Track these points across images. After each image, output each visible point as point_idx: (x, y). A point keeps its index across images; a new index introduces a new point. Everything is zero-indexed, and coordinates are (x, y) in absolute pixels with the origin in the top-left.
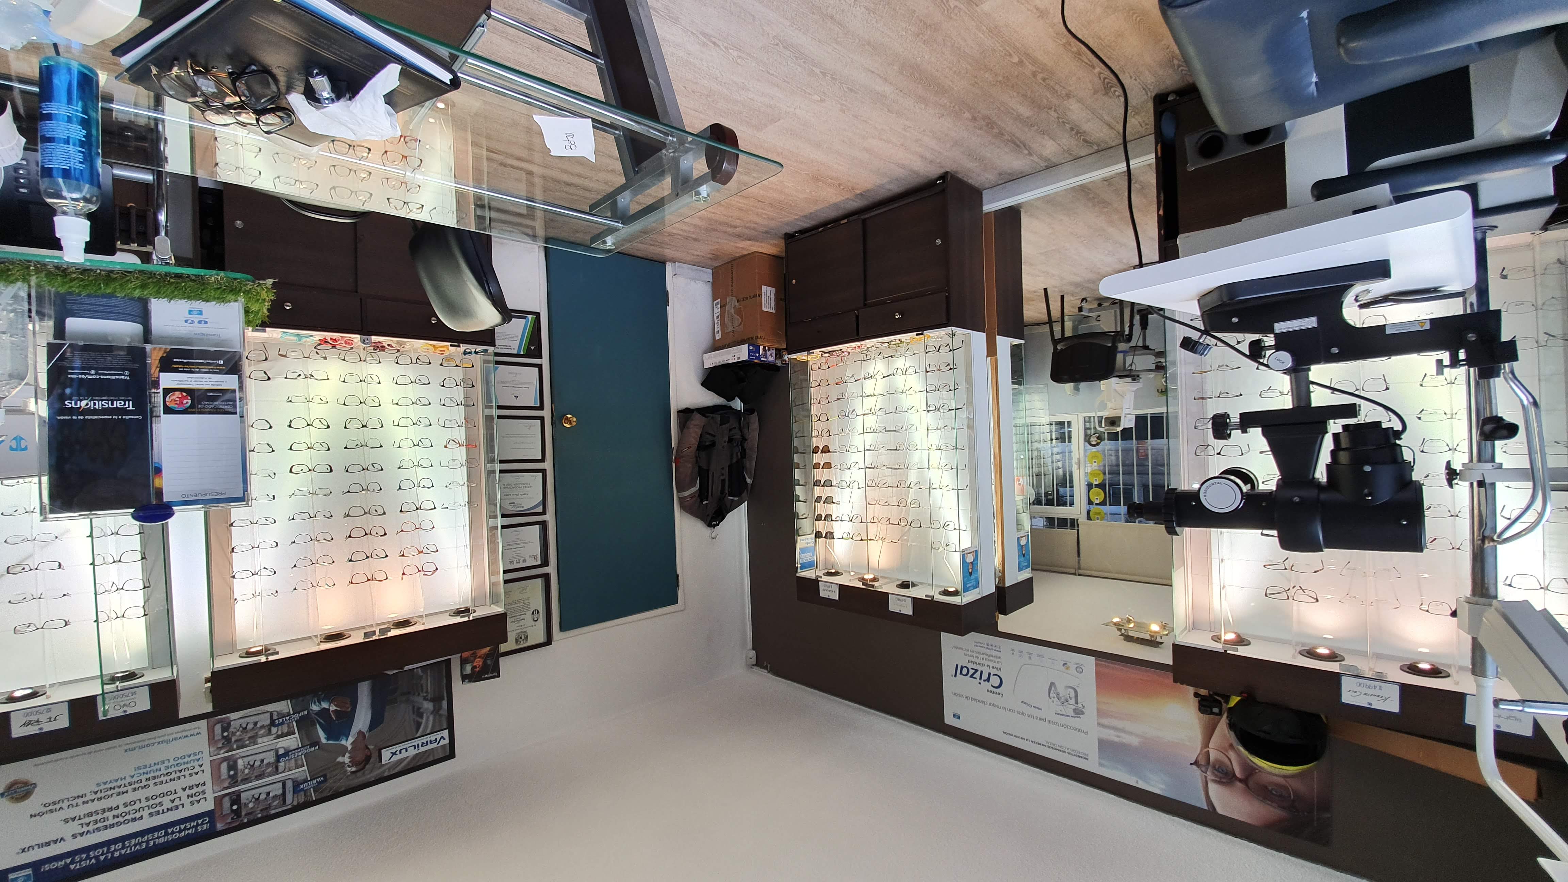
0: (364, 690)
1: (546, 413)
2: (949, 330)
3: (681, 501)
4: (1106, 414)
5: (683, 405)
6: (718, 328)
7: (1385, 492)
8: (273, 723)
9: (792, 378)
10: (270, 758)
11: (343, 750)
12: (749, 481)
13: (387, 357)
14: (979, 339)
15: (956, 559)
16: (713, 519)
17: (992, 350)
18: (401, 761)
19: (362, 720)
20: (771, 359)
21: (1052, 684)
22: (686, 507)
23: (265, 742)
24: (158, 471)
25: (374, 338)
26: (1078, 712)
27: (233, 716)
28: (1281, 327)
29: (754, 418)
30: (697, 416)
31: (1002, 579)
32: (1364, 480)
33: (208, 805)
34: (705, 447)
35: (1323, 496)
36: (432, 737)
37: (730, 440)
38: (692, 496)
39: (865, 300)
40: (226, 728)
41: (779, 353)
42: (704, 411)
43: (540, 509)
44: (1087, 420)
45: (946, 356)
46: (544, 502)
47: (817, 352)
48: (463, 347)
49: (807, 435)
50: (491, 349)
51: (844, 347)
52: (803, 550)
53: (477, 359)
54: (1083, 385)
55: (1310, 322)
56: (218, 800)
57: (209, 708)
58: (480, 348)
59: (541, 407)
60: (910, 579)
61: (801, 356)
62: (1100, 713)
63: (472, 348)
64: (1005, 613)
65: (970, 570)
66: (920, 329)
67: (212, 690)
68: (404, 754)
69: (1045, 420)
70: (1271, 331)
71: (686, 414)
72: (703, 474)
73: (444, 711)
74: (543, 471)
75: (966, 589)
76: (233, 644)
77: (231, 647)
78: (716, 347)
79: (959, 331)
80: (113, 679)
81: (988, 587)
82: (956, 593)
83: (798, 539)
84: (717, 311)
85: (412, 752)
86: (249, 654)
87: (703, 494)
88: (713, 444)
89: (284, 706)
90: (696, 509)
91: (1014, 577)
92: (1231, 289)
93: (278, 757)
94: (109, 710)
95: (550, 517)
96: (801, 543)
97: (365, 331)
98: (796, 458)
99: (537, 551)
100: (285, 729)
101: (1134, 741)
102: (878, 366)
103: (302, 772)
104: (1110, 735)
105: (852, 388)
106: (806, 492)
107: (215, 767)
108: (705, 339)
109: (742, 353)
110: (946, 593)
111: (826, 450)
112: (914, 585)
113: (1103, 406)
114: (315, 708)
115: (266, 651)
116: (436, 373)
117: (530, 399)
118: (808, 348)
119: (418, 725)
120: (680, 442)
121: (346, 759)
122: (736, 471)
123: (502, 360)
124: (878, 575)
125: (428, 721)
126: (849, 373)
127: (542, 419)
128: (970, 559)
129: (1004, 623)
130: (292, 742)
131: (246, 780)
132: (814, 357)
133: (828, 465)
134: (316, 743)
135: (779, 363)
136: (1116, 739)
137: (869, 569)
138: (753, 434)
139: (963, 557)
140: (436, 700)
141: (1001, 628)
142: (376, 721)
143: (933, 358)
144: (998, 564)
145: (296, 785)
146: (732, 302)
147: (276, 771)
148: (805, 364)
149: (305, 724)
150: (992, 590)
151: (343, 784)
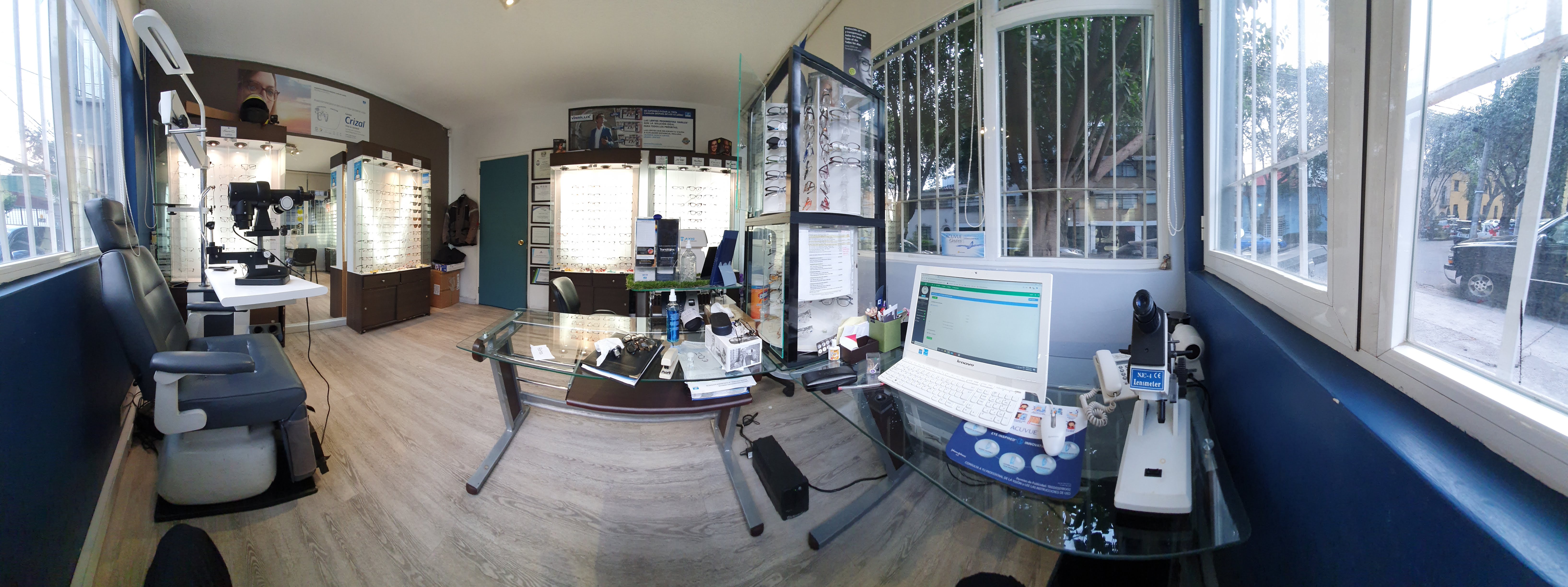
0: (597, 146)
1: (530, 245)
2: (363, 274)
3: (477, 207)
4: (297, 236)
5: (474, 247)
6: (458, 278)
7: (240, 204)
8: (624, 140)
9: (429, 257)
10: (626, 128)
11: (605, 124)
12: (447, 214)
13: (585, 266)
14: (350, 269)
15: (363, 176)
16: (463, 198)
17: (345, 264)
18: (587, 113)
19: (598, 133)
20: (437, 265)
21: (326, 121)
22: (475, 204)
23: (627, 134)
24: (656, 230)
25: (589, 272)
26: (317, 109)
27: (635, 147)
28: (266, 266)
29: (444, 240)
30: (469, 242)
31: (343, 167)
32: (245, 209)
33: (644, 118)
34: (466, 229)
35: (256, 203)
36: (576, 120)
37: (455, 231)
38: (472, 209)
39: (396, 289)
40: (637, 143)
41: (433, 267)
42: (466, 244)
43: (534, 207)
44: (303, 233)
45: (364, 263)
46: (532, 210)
47: (418, 267)
48: (560, 270)
49: (423, 233)
50: (551, 270)
51: (406, 269)
52: (427, 182)
53: (555, 266)
54: (303, 247)
55: (258, 267)
56: (641, 119)
57: (642, 151)
58: (555, 270)
59: (532, 248)
60: (382, 168)
61: (424, 266)
62: (309, 110)
63: (557, 270)
64: (343, 152)
65: (358, 171)
66: (375, 275)
67: (640, 157)
68: (586, 116)
69: (318, 234)
70: (269, 265)
71: (473, 244)
72: (467, 218)
73: (572, 130)
74: (532, 222)
75: (360, 162)
76: (634, 171)
77: (634, 170)
78: (459, 271)
79: (358, 273)
80: (663, 168)
81: (351, 163)
82: (364, 160)
83: (429, 187)
84: (458, 285)
85: (583, 116)
86: (630, 167)
87: (468, 209)
88: (462, 230)
89: (621, 146)
90: (472, 203)
91: (338, 169)
92: (282, 283)
93: (623, 128)
94: (665, 158)
95: (530, 204)
96: (428, 185)
97: (592, 274)
98: (429, 223)
99: (536, 191)
100: (621, 138)
101: (300, 100)
102: (392, 260)
103: (617, 120)
104: (307, 100)
105: (403, 252)
106: (424, 208)
107: (641, 132)
108: (463, 274)
109: (449, 268)
110: (368, 160)
111: (415, 226)
112: (380, 164)
113: (297, 238)
114: (612, 143)
115: (625, 167)
116: (570, 260)
117: (536, 252)
118: (422, 269)
119: (580, 126)
120: (476, 232)
121: (604, 120)
122: (453, 218)
123: (547, 266)
124: (395, 170)
125: (577, 127)
126: (404, 258)
127: (532, 243)
128: (358, 176)
129: (343, 148)
130: (619, 132)
131: (633, 123)
132: (419, 266)
133: (415, 219)
134: (613, 129)
135: (433, 263)
136: (305, 99)
137: (399, 173)
138: (445, 234)
139: (361, 177)
140: (574, 135)
141: (345, 145)
142: (594, 131)
143: (369, 263)
144: (346, 174)
145: (619, 116)
146: (452, 289)
147: (624, 123)
148: (423, 262)
149: (615, 138)
150: (349, 162)
151: (605, 110)
